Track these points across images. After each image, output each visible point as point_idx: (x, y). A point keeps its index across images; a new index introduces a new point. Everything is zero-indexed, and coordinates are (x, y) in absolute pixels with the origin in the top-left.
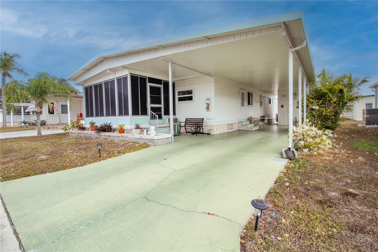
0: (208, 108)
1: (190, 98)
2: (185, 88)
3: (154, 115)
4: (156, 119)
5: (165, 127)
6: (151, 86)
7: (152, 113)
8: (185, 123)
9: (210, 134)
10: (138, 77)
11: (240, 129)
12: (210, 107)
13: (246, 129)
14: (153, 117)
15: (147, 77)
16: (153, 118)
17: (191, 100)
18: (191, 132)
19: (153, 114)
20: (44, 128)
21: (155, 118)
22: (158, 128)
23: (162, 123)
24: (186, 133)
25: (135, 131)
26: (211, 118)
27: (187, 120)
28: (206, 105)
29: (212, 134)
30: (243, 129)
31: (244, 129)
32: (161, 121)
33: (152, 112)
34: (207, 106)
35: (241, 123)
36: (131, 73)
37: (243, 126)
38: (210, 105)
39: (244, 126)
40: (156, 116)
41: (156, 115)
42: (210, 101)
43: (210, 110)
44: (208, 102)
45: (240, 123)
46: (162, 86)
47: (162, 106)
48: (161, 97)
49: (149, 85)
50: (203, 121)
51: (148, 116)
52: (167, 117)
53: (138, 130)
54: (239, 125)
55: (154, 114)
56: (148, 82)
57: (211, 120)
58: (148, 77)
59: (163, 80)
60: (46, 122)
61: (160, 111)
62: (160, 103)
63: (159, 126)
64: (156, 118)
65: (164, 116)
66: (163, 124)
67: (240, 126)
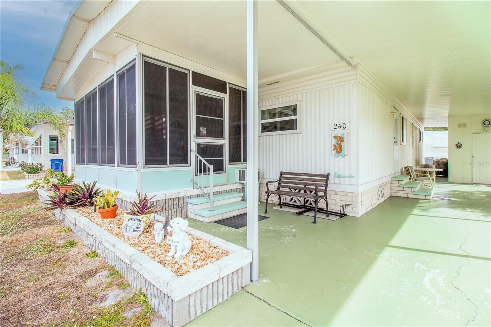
0: (338, 149)
1: (290, 125)
2: (277, 102)
3: (204, 163)
4: (209, 174)
5: (232, 191)
6: (201, 94)
7: (198, 159)
8: (279, 184)
9: (346, 215)
10: (165, 68)
11: (394, 194)
12: (344, 145)
13: (410, 196)
14: (201, 170)
15: (189, 70)
16: (201, 172)
17: (293, 129)
18: (292, 203)
19: (200, 161)
20: (37, 176)
21: (205, 171)
22: (212, 194)
23: (224, 182)
24: (281, 207)
25: (130, 223)
26: (347, 174)
27: (283, 176)
28: (334, 142)
29: (351, 215)
30: (402, 195)
31: (406, 196)
32: (220, 177)
33: (199, 156)
34: (337, 143)
35: (397, 182)
36: (143, 56)
37: (402, 189)
38: (345, 140)
39: (405, 189)
40: (209, 169)
41: (208, 165)
42: (346, 130)
43: (346, 153)
44: (339, 132)
45: (394, 182)
46: (225, 97)
47: (225, 141)
48: (222, 120)
49: (193, 91)
50: (327, 181)
51: (190, 166)
52: (237, 168)
53: (139, 220)
54: (392, 185)
55: (203, 160)
56: (192, 84)
57: (347, 179)
58: (193, 72)
59: (229, 83)
60: (43, 166)
61: (221, 154)
62: (220, 135)
63: (217, 189)
64: (209, 171)
65: (229, 166)
66: (226, 185)
67: (396, 188)
